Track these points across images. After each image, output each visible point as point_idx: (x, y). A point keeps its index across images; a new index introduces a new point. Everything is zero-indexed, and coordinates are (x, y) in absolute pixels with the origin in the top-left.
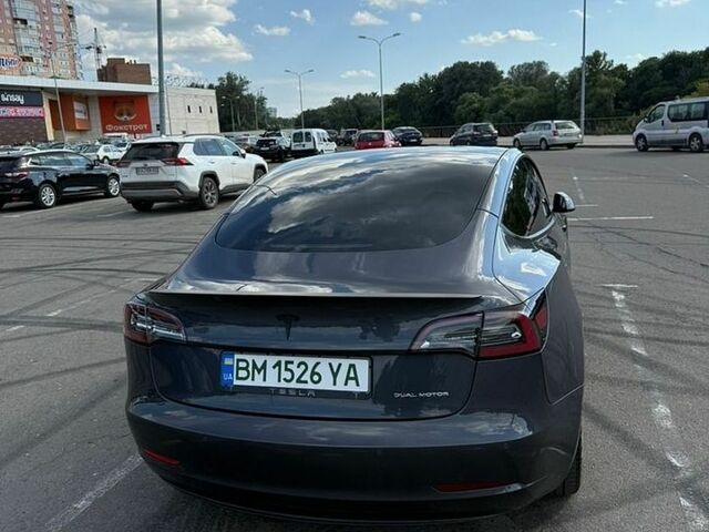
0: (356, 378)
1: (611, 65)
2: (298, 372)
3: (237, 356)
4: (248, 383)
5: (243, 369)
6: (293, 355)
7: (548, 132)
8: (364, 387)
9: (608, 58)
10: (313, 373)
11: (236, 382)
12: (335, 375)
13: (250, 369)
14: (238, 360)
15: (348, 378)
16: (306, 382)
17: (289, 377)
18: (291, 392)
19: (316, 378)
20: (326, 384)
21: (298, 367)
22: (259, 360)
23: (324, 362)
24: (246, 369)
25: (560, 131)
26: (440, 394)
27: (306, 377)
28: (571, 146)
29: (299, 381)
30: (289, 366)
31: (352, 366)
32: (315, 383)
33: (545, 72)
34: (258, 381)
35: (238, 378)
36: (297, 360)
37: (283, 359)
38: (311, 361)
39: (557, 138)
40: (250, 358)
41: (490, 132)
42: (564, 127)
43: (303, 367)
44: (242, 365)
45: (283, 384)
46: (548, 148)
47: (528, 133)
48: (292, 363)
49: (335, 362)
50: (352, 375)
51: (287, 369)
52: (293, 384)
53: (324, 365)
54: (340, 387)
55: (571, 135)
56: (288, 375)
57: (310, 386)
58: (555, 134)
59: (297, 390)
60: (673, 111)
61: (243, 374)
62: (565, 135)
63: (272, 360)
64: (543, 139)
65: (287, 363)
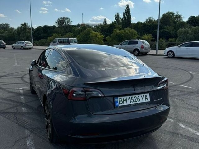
0: (147, 98)
1: (29, 27)
2: (134, 99)
3: (119, 98)
4: (123, 104)
5: (120, 101)
6: (133, 95)
7: (23, 44)
8: (149, 100)
9: (28, 25)
10: (138, 99)
11: (119, 105)
12: (143, 98)
13: (123, 101)
14: (119, 99)
15: (146, 99)
16: (137, 101)
17: (133, 101)
18: (134, 105)
19: (139, 100)
20: (141, 101)
21: (134, 98)
22: (125, 98)
23: (140, 95)
24: (122, 101)
25: (27, 44)
26: (160, 99)
27: (137, 100)
28: (30, 48)
29: (135, 102)
30: (132, 98)
31: (146, 95)
32: (139, 101)
33: (9, 27)
34: (125, 104)
35: (120, 104)
36: (134, 96)
37: (131, 96)
38: (137, 96)
39: (26, 46)
40: (122, 98)
41: (3, 43)
42: (28, 43)
43: (135, 98)
44: (120, 100)
45: (132, 103)
46: (24, 49)
47: (16, 44)
48: (133, 97)
49: (142, 95)
50: (146, 98)
51: (132, 99)
52: (134, 103)
53: (140, 96)
54: (144, 101)
55: (30, 45)
56: (132, 101)
57: (138, 102)
58: (26, 45)
59: (135, 104)
60: (59, 40)
61: (121, 102)
62: (29, 45)
63: (128, 97)
64: (22, 46)
65: (132, 97)
